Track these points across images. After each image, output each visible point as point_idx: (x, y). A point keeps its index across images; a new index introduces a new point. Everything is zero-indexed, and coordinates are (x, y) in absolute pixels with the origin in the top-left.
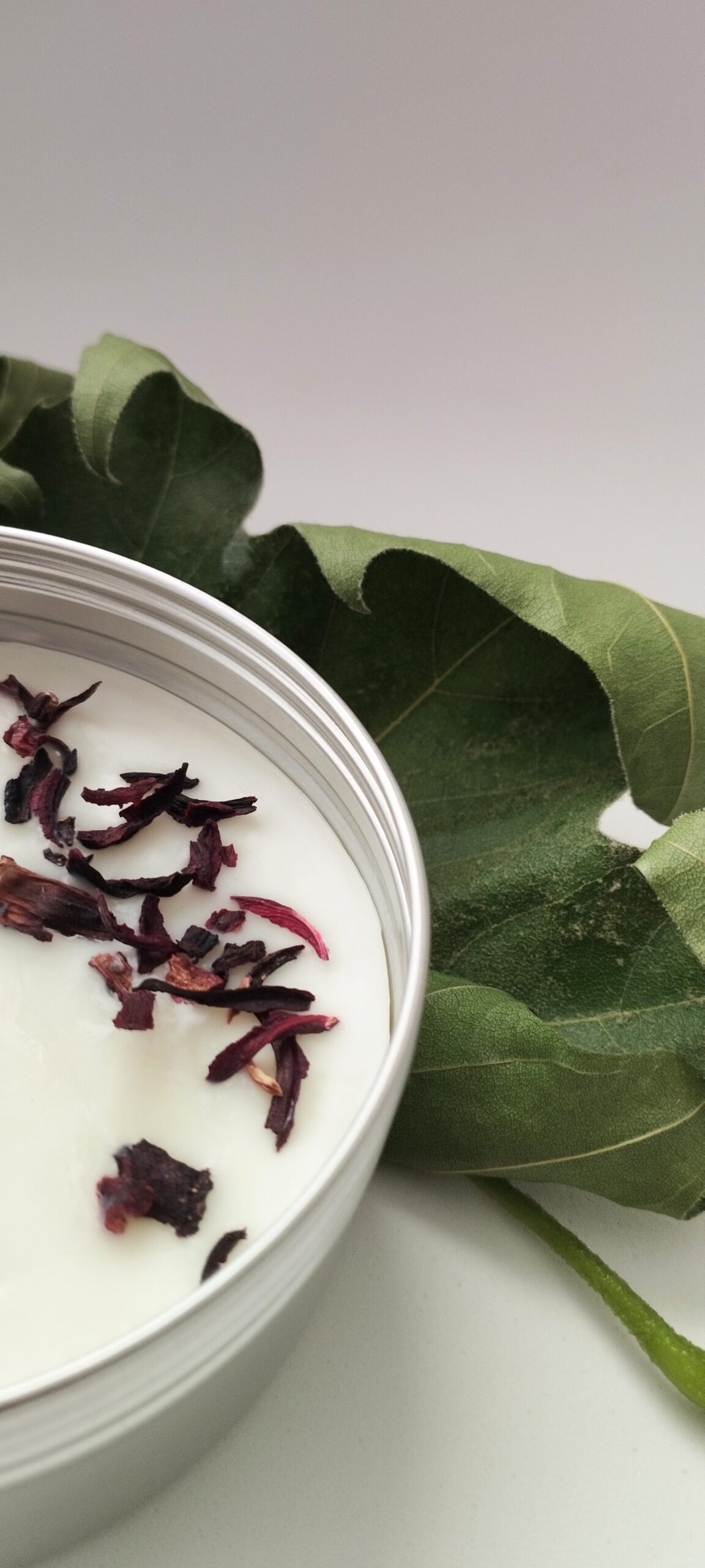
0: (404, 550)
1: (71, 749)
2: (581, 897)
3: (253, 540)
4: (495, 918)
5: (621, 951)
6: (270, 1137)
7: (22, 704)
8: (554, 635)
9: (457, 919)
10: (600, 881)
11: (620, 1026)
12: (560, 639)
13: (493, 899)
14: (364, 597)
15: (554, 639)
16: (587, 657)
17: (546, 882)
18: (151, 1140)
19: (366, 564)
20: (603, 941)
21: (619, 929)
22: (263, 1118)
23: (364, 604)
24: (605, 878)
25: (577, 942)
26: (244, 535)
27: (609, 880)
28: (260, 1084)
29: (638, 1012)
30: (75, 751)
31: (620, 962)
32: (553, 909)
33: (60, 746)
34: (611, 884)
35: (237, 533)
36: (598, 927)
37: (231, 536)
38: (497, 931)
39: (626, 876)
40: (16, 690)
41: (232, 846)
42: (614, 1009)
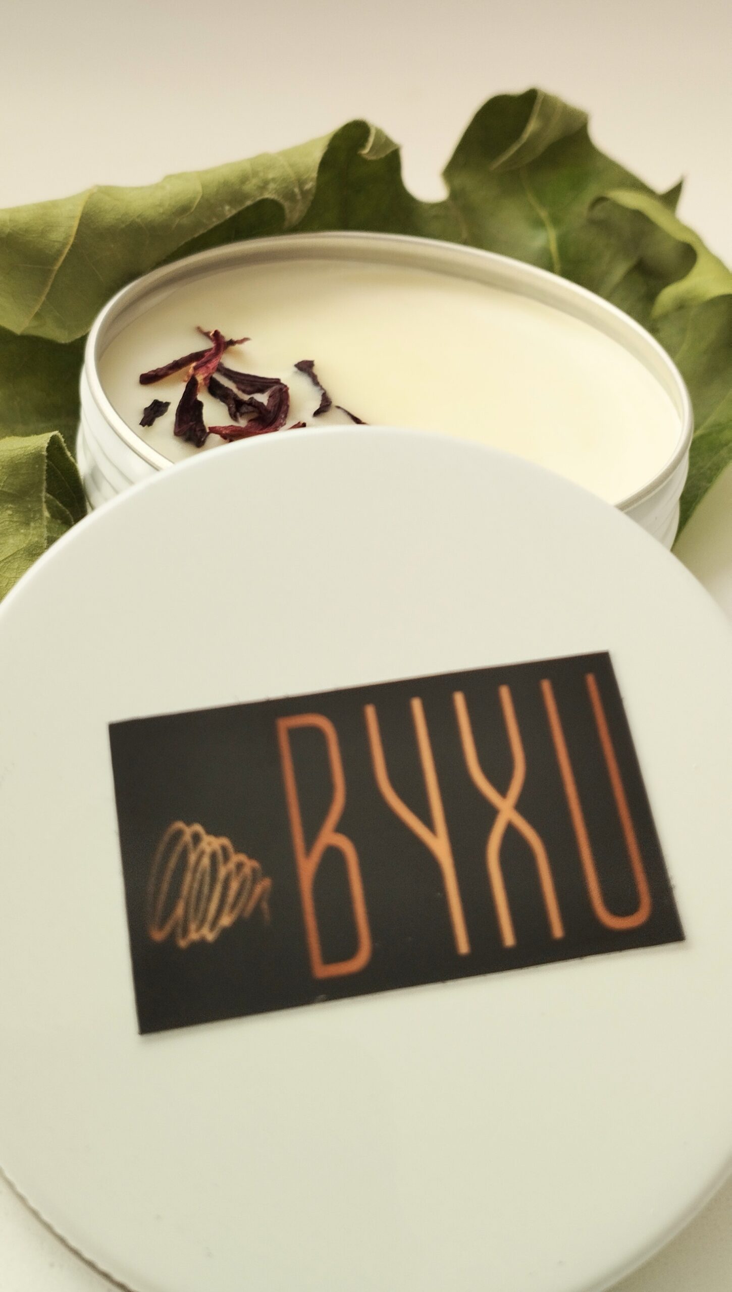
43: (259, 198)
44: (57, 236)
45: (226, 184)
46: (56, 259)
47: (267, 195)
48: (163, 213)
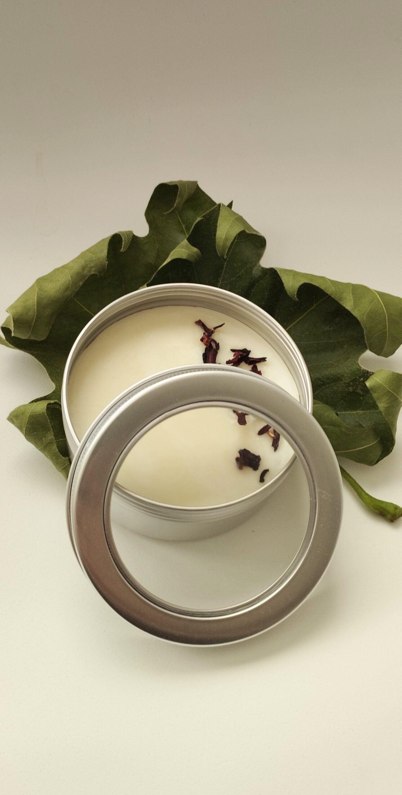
0: (309, 283)
1: (218, 342)
2: (352, 381)
3: (263, 268)
4: (328, 383)
5: (362, 395)
6: (273, 449)
7: (203, 328)
8: (350, 310)
9: (318, 383)
10: (358, 377)
11: (360, 415)
12: (351, 312)
13: (328, 378)
14: (297, 297)
15: (350, 312)
16: (359, 318)
17: (343, 376)
18: (246, 448)
19: (298, 287)
20: (357, 393)
21: (362, 390)
22: (271, 444)
23: (297, 299)
24: (359, 377)
25: (350, 392)
26: (260, 266)
27: (360, 377)
28: (271, 436)
29: (365, 412)
30: (219, 343)
31: (362, 398)
32: (344, 383)
33: (215, 342)
34: (360, 378)
35: (257, 264)
36: (356, 389)
37: (256, 265)
38: (329, 387)
39: (365, 377)
40: (201, 324)
41: (260, 371)
42: (359, 410)
43: (89, 275)
44: (31, 313)
45: (78, 273)
46: (32, 321)
47: (92, 273)
48: (61, 293)
